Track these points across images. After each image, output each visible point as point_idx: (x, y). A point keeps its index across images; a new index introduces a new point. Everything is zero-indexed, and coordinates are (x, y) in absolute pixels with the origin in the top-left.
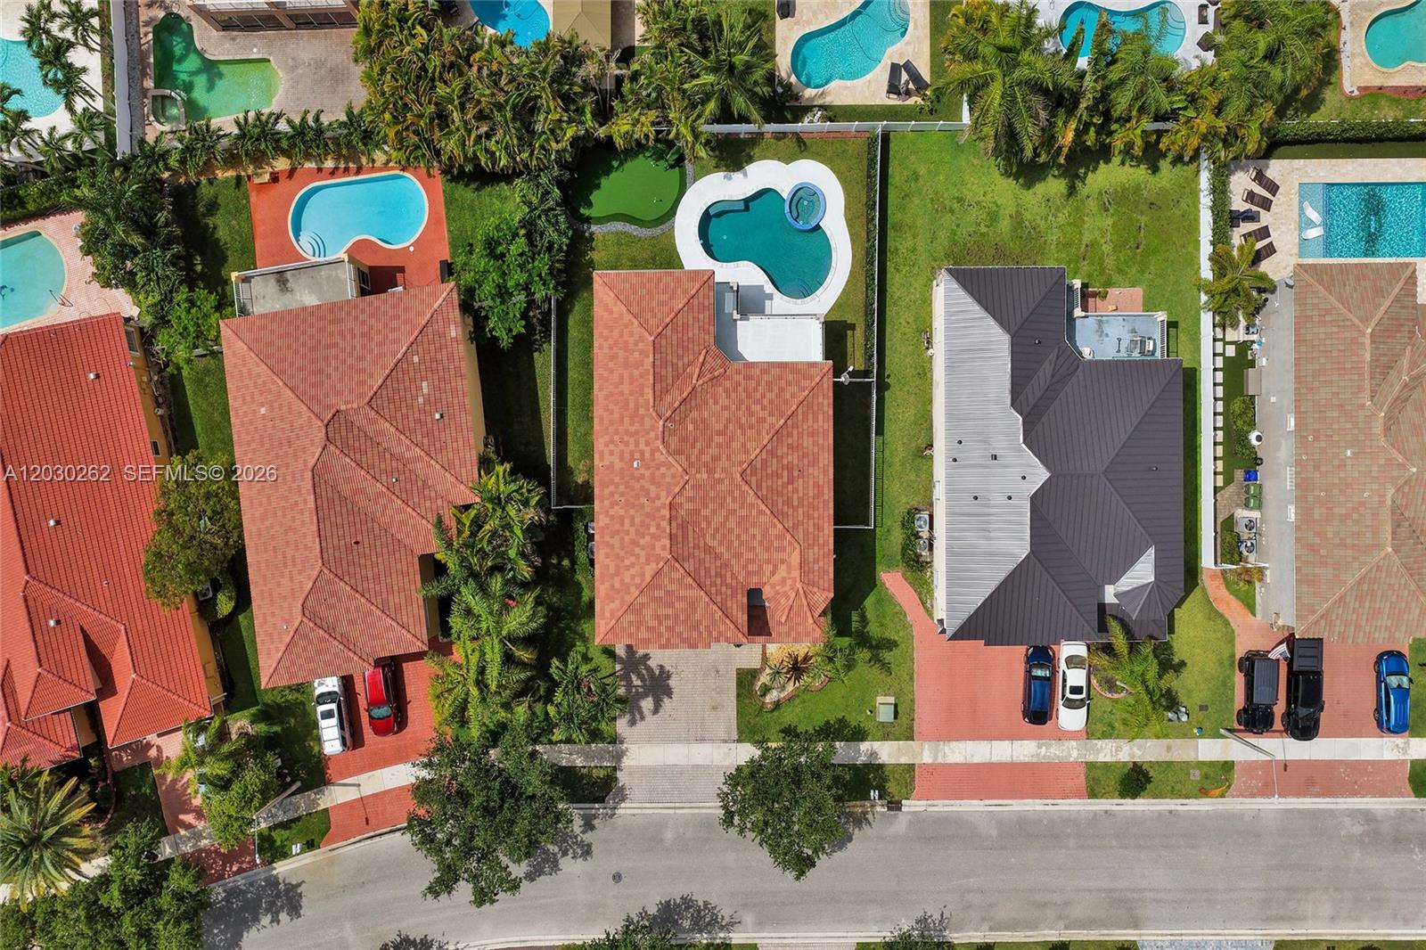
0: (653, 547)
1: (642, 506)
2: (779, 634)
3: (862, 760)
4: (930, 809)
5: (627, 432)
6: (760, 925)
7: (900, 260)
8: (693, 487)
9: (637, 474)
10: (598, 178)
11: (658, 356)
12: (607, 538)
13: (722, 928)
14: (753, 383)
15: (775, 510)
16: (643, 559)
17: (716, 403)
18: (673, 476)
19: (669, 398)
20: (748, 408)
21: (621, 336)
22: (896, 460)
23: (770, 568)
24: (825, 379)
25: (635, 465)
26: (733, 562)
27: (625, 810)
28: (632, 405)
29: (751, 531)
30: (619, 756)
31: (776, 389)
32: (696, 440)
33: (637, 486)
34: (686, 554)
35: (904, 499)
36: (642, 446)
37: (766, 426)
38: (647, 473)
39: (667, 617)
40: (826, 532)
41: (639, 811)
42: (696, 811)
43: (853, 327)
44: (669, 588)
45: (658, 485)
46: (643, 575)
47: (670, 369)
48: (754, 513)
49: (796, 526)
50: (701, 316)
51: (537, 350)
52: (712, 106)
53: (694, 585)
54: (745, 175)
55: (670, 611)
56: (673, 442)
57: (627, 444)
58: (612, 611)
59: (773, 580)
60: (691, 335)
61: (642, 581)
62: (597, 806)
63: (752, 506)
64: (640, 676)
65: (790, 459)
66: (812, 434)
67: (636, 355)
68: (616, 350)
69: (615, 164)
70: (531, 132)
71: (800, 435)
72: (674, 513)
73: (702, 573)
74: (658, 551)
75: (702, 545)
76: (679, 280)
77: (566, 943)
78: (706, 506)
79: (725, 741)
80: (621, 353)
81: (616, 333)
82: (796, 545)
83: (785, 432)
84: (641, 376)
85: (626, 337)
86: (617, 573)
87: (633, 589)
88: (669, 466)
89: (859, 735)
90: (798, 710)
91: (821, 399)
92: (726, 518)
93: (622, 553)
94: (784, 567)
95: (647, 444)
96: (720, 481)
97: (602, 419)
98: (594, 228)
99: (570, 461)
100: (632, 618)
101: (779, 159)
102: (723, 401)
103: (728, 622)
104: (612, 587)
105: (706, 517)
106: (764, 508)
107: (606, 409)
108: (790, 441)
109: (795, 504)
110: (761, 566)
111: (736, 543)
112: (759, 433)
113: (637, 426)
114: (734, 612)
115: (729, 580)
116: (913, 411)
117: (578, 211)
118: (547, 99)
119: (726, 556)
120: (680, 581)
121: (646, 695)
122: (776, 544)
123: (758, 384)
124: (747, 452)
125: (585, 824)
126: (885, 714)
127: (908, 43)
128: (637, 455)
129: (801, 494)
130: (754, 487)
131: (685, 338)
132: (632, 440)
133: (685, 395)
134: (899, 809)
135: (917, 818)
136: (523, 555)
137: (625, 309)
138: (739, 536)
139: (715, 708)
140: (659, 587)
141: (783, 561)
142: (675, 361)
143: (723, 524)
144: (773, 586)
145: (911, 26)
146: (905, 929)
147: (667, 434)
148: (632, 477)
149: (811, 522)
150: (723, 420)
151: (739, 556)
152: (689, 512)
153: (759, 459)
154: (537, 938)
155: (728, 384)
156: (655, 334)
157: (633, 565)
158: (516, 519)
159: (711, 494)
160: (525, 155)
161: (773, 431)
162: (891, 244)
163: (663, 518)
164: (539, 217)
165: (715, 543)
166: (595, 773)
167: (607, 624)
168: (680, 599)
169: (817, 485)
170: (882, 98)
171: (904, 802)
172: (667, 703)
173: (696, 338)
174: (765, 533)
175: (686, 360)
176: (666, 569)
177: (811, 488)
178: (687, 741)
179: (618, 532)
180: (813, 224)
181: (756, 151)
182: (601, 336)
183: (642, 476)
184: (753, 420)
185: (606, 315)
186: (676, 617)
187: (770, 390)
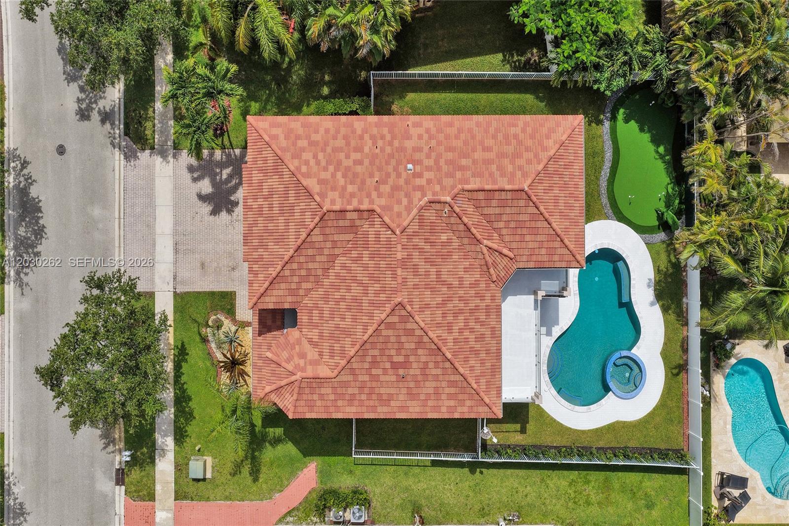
0: (333, 189)
1: (371, 176)
2: (260, 346)
3: (159, 439)
4: (117, 518)
5: (439, 156)
6: (21, 318)
7: (580, 486)
8: (389, 240)
9: (401, 168)
10: (649, 131)
11: (509, 195)
12: (343, 131)
13: (18, 273)
14: (483, 317)
15: (368, 346)
16: (324, 175)
17: (466, 270)
18: (399, 215)
19: (471, 209)
20: (461, 312)
21: (528, 149)
22: (410, 481)
23: (316, 339)
24: (486, 409)
25: (410, 166)
26: (321, 291)
27: (118, 157)
28: (464, 162)
29: (348, 315)
30: (163, 154)
31: (478, 346)
32: (432, 243)
33: (390, 169)
34: (328, 231)
35: (377, 491)
36: (427, 175)
37: (445, 335)
38: (401, 182)
39: (271, 208)
40: (348, 409)
41: (117, 177)
42: (117, 244)
43: (523, 431)
44: (297, 209)
45: (391, 196)
46: (308, 175)
47: (497, 210)
48: (365, 319)
49: (353, 372)
50: (543, 251)
51: (504, 56)
52: (732, 267)
53: (300, 241)
54: (652, 304)
55: (276, 210)
56: (430, 215)
57: (428, 156)
58: (275, 137)
59: (305, 342)
60: (528, 238)
61: (304, 175)
62: (122, 126)
63: (371, 316)
64: (231, 177)
65: (415, 365)
66: (437, 393)
67: (510, 168)
68: (514, 142)
69: (661, 149)
70: (709, 37)
71: (436, 378)
72: (365, 215)
73: (310, 252)
74: (331, 195)
75: (337, 251)
76: (576, 224)
77: (6, 90)
78: (372, 258)
79: (175, 278)
80: (510, 149)
81: (529, 143)
82: (336, 372)
83: (439, 358)
84: (491, 175)
85: (526, 155)
86: (312, 144)
87: (296, 162)
88: (408, 209)
89: (180, 436)
90: (201, 364)
91: (468, 403)
92: (360, 283)
93: (329, 150)
94: (317, 357)
95: (429, 181)
96: (394, 277)
97: (451, 125)
98: (607, 124)
99: (411, 96)
100: (270, 163)
101: (665, 344)
102: (468, 279)
103: (267, 284)
104: (298, 137)
105: (360, 257)
106: (370, 332)
107: (460, 131)
108: (431, 365)
109: (374, 372)
110: (316, 326)
111: (337, 295)
112: (439, 326)
113: (445, 168)
114: (275, 292)
115: (305, 285)
116: (452, 501)
117: (622, 106)
118: (746, 54)
119: (326, 282)
120: (302, 224)
121: (214, 184)
122: (337, 347)
123: (483, 324)
124: (421, 310)
125: (106, 113)
126: (196, 468)
127: (764, 498)
128: (418, 169)
129: (382, 378)
130: (390, 320)
131: (525, 231)
132: (430, 162)
133: (474, 230)
134: (117, 483)
135: (108, 503)
136: (329, 26)
137: (552, 153)
138: (343, 299)
139: (203, 265)
140: (297, 197)
141: (321, 354)
142: (505, 218)
143: (354, 279)
144: (299, 342)
145: (778, 501)
146: (15, 490)
147: (438, 206)
148: (399, 163)
149: (356, 391)
150: (450, 280)
151: (326, 298)
152: (366, 234)
153: (415, 326)
154: (11, 55)
155: (483, 285)
156: (530, 192)
157: (318, 163)
158: (360, 16)
159: (383, 264)
160: (687, 30)
161: (440, 344)
162: (594, 476)
163: (360, 202)
164: (626, 54)
165: (337, 268)
166: (149, 124)
167: (265, 130)
168: (287, 223)
169: (390, 397)
170: (717, 467)
171: (123, 488)
172: (207, 208)
173: (524, 245)
174: (347, 333)
175: (504, 232)
176: (313, 205)
177: (389, 391)
178: (175, 233)
179: (348, 144)
180: (611, 385)
181: (672, 317)
182: (526, 124)
183: (399, 176)
184: (450, 318)
185: (545, 130)
186: (270, 219)
187: (477, 339)
